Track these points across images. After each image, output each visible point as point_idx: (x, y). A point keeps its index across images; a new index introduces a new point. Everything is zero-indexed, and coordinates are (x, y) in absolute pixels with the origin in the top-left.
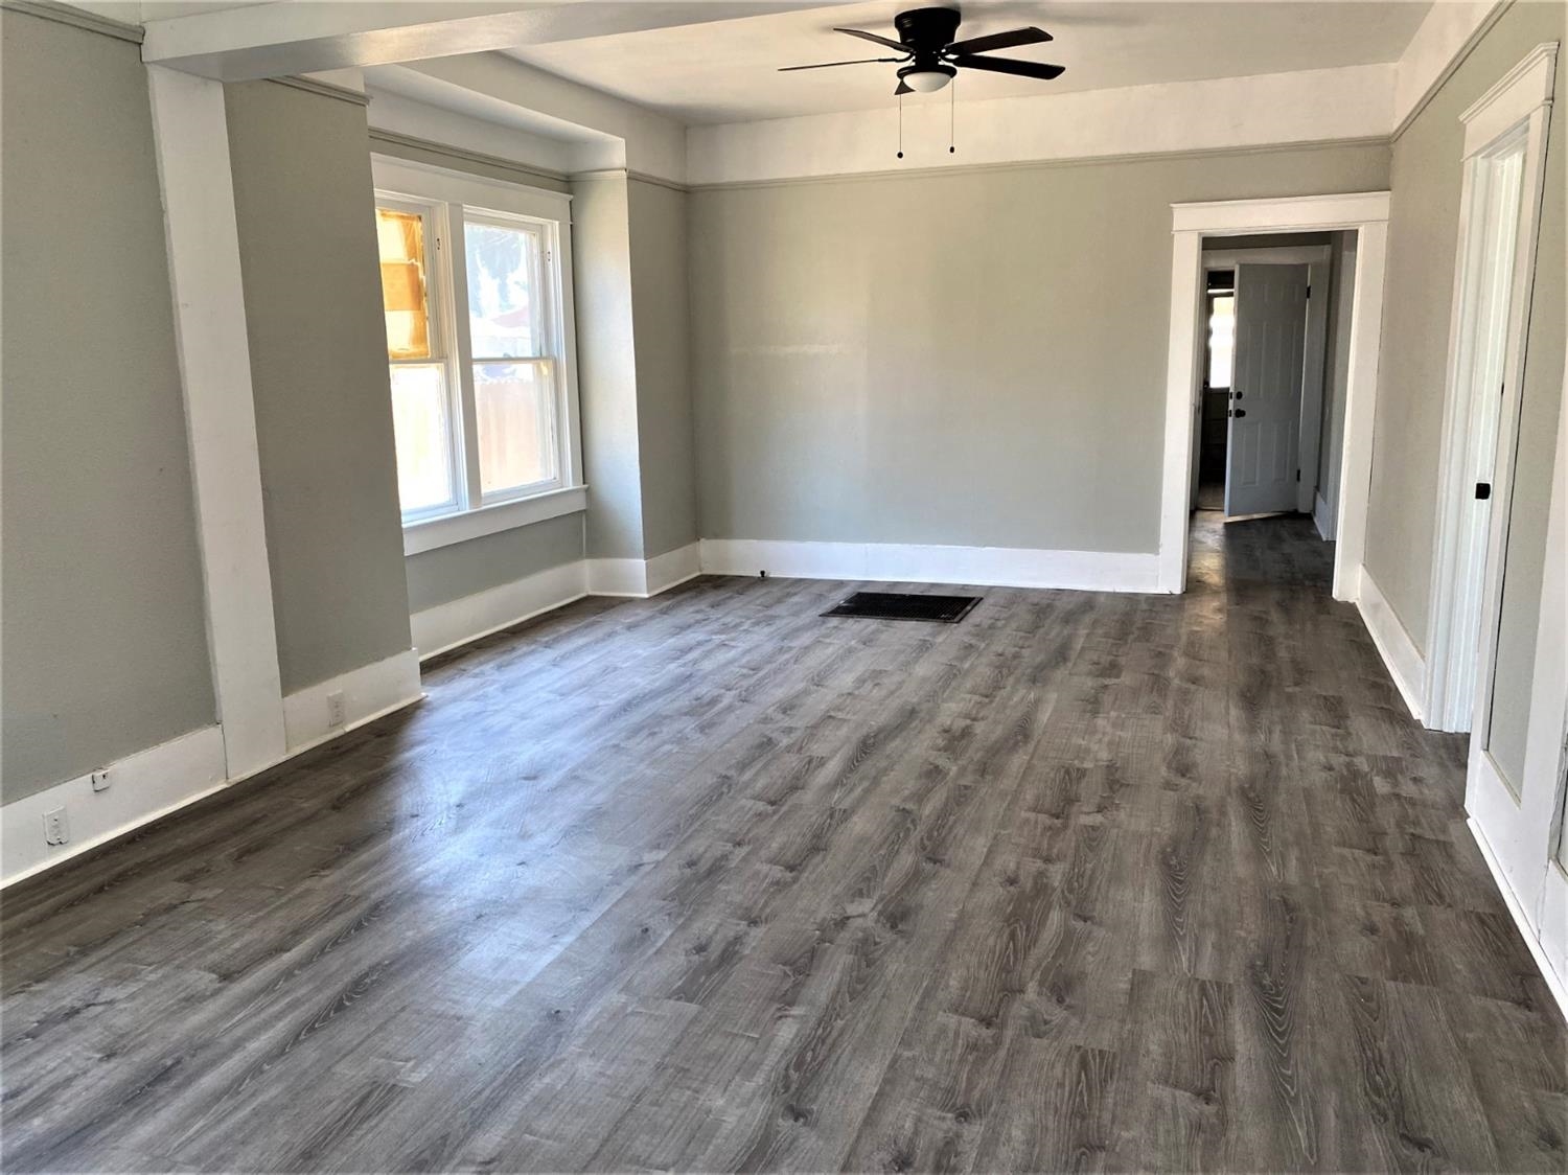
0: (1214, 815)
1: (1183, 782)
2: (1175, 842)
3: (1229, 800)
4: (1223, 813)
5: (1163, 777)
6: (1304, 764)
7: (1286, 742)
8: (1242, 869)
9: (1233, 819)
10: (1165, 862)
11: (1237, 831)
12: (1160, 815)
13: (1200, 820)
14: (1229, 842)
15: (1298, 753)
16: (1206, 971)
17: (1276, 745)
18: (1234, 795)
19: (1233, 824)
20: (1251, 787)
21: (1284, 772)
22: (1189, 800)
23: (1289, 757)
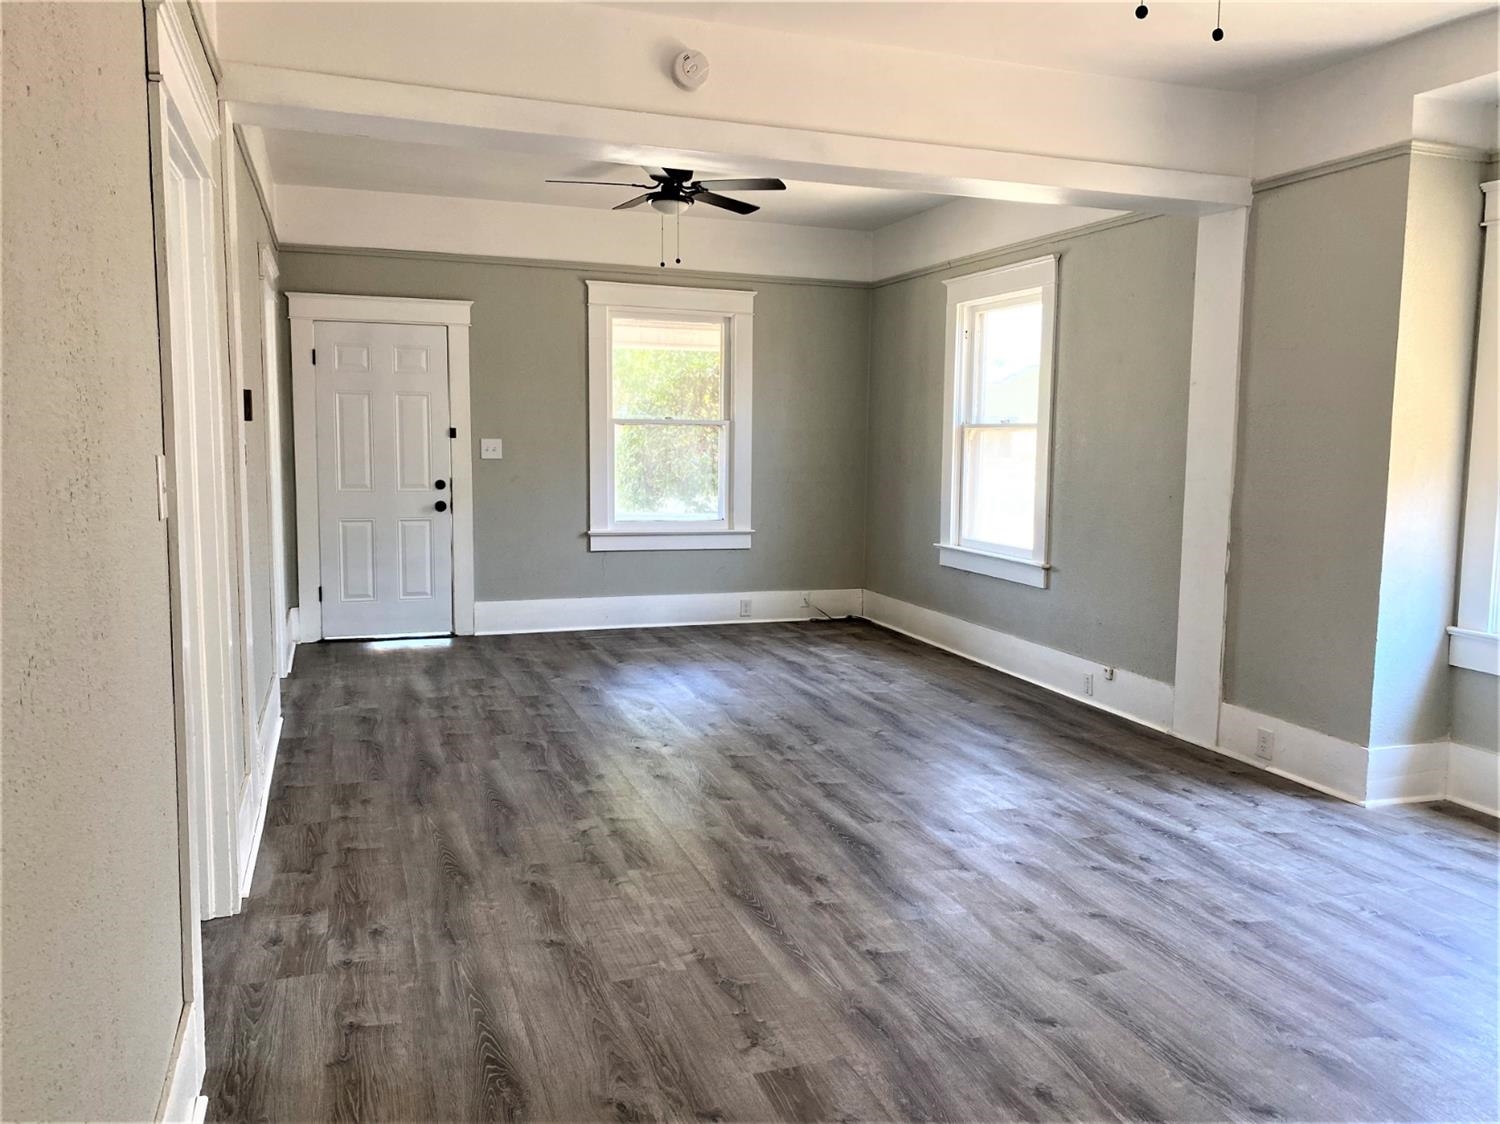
0: (488, 851)
1: (530, 877)
2: (509, 824)
3: (479, 867)
4: (480, 854)
5: (553, 877)
6: (405, 932)
7: (430, 967)
8: (454, 816)
9: (470, 851)
10: (510, 809)
11: (465, 843)
12: (533, 840)
13: (498, 844)
14: (467, 832)
15: (413, 949)
16: (462, 765)
17: (440, 955)
18: (475, 873)
19: (469, 846)
20: (461, 887)
21: (429, 916)
22: (515, 859)
23: (424, 939)
